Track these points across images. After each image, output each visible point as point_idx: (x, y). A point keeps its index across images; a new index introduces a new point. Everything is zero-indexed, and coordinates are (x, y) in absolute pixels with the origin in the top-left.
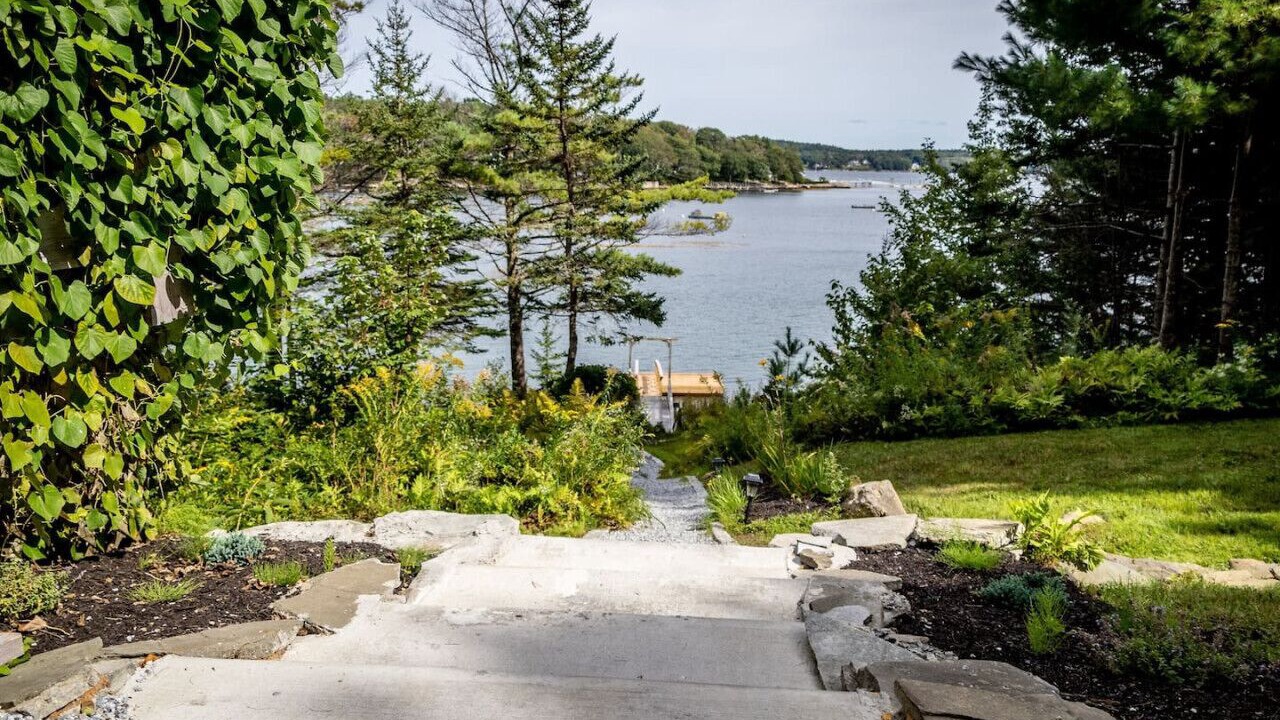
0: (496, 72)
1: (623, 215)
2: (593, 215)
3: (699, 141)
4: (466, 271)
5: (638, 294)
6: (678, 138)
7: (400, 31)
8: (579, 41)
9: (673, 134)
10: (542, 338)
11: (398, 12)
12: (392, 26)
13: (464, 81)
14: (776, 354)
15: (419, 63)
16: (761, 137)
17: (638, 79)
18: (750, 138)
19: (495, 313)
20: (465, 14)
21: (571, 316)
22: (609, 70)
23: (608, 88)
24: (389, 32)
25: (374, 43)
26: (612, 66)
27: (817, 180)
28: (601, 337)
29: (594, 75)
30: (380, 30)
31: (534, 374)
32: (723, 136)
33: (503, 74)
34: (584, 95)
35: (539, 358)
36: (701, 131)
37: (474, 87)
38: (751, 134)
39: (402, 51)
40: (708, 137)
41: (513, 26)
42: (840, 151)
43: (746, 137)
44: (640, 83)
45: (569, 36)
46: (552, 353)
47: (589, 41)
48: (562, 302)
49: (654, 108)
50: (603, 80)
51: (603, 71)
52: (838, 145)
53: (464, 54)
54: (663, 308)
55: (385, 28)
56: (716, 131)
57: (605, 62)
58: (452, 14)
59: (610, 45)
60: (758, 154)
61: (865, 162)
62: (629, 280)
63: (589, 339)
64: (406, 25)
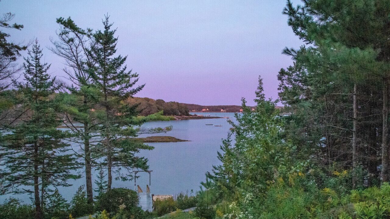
0: (81, 73)
1: (130, 126)
2: (118, 127)
3: (157, 103)
4: (64, 151)
5: (137, 158)
6: (150, 102)
7: (38, 54)
8: (112, 57)
9: (148, 101)
10: (99, 175)
11: (37, 47)
12: (34, 52)
13: (68, 77)
14: (201, 187)
15: (45, 67)
16: (176, 102)
17: (136, 75)
18: (173, 102)
19: (77, 168)
20: (68, 51)
21: (109, 169)
22: (124, 69)
23: (123, 77)
24: (33, 55)
25: (27, 59)
26: (126, 68)
27: (194, 115)
28: (121, 177)
29: (118, 71)
30: (29, 54)
31: (96, 190)
32: (164, 102)
33: (83, 74)
34: (114, 78)
35: (98, 184)
36: (157, 100)
37: (72, 79)
38: (173, 101)
39: (38, 62)
40: (160, 102)
41: (88, 56)
42: (200, 106)
43: (171, 102)
44: (137, 76)
45: (108, 56)
46: (103, 181)
47: (116, 58)
48: (106, 162)
49: (143, 84)
50: (122, 73)
51: (122, 69)
52: (199, 104)
53: (68, 66)
54: (148, 164)
55: (31, 53)
56: (162, 100)
57: (123, 66)
58: (63, 51)
59: (125, 59)
60: (175, 107)
61: (208, 109)
62: (133, 153)
63: (116, 179)
64: (40, 52)
